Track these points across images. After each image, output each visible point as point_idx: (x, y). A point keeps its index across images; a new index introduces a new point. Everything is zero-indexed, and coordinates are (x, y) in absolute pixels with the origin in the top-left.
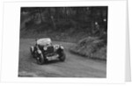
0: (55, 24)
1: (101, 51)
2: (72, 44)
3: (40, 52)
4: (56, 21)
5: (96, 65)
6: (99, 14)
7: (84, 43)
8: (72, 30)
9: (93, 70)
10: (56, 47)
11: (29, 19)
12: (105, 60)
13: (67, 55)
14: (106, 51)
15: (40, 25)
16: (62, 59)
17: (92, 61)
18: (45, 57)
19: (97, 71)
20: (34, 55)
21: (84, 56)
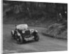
0: (30, 14)
1: (63, 33)
2: (43, 29)
3: (19, 34)
4: (31, 12)
5: (60, 43)
6: (61, 8)
7: (52, 28)
8: (43, 19)
9: (59, 46)
10: (32, 30)
11: (9, 9)
12: (66, 39)
13: (41, 36)
14: (67, 33)
15: (19, 14)
16: (36, 39)
17: (58, 40)
18: (23, 38)
19: (61, 47)
20: (14, 37)
21: (52, 37)
